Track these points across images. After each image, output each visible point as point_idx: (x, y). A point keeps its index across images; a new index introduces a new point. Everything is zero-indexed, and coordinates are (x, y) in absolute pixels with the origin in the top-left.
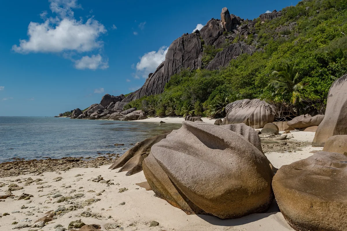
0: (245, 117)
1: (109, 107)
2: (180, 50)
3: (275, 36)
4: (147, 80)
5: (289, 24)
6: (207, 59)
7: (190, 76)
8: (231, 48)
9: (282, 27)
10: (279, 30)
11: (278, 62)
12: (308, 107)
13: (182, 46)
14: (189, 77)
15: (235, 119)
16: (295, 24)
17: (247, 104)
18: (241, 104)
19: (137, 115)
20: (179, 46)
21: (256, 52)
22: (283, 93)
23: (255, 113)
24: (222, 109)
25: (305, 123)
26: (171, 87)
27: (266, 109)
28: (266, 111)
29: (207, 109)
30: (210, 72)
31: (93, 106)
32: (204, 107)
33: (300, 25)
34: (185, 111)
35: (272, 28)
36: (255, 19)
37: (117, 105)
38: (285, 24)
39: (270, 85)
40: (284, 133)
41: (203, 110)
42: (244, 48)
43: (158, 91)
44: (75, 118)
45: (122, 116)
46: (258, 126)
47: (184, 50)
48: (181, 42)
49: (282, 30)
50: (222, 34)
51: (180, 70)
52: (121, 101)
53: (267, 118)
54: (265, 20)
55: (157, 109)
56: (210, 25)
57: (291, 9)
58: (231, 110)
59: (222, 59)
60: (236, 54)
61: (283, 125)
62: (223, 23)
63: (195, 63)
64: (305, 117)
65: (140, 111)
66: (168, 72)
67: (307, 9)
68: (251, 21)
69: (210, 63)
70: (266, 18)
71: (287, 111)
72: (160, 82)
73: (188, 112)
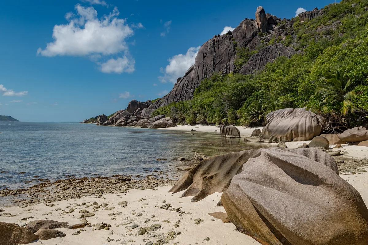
0: (289, 129)
1: (136, 114)
2: (211, 53)
3: (316, 37)
4: (176, 85)
5: (332, 23)
6: (240, 62)
7: (222, 81)
8: (267, 50)
9: (324, 27)
10: (321, 29)
11: (326, 68)
12: (361, 118)
13: (213, 49)
14: (220, 82)
15: (277, 130)
16: (340, 23)
17: (290, 114)
18: (284, 114)
19: (165, 122)
20: (209, 49)
21: (295, 54)
22: (332, 102)
23: (300, 124)
24: (258, 117)
25: (359, 136)
26: (201, 93)
27: (312, 120)
28: (313, 121)
29: (242, 117)
30: (244, 76)
31: (119, 112)
32: (238, 115)
33: (345, 24)
34: (217, 119)
35: (313, 28)
36: (293, 19)
37: (144, 111)
38: (328, 23)
39: (317, 94)
40: (335, 147)
41: (236, 118)
42: (282, 50)
43: (187, 97)
44: (101, 124)
45: (150, 123)
46: (304, 138)
47: (215, 53)
48: (212, 45)
49: (324, 29)
50: (256, 35)
51: (210, 75)
52: (147, 108)
53: (313, 129)
54: (305, 19)
55: (187, 117)
56: (244, 26)
57: (334, 7)
58: (272, 120)
59: (256, 62)
60: (272, 57)
61: (333, 138)
62: (258, 23)
63: (227, 66)
64: (358, 129)
65: (168, 118)
66: (198, 76)
67: (353, 6)
68: (289, 20)
69: (243, 66)
70: (306, 16)
71: (336, 122)
72: (189, 87)
73: (220, 120)
